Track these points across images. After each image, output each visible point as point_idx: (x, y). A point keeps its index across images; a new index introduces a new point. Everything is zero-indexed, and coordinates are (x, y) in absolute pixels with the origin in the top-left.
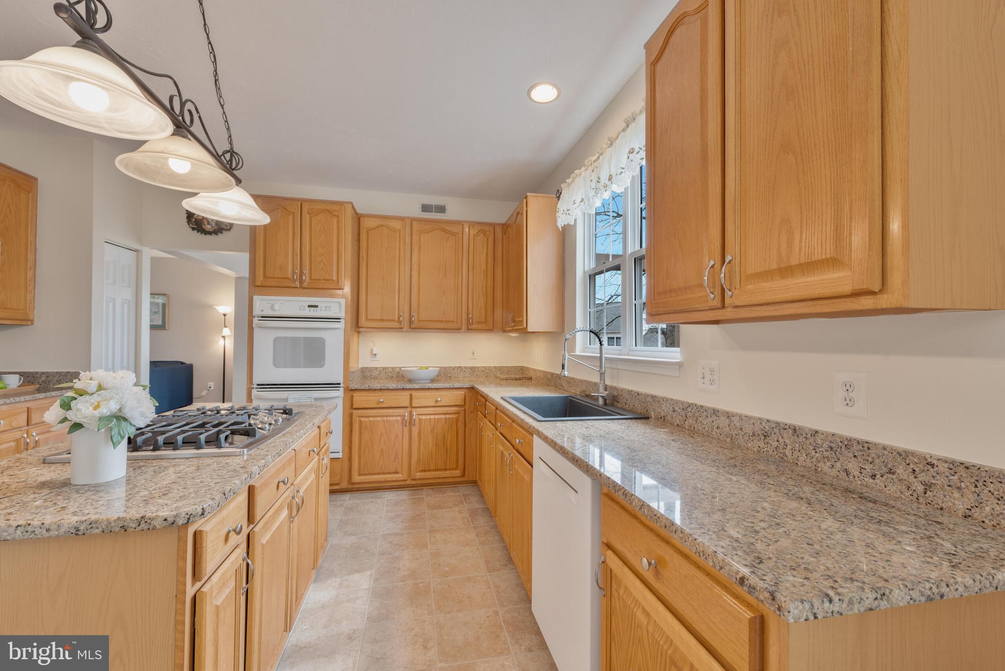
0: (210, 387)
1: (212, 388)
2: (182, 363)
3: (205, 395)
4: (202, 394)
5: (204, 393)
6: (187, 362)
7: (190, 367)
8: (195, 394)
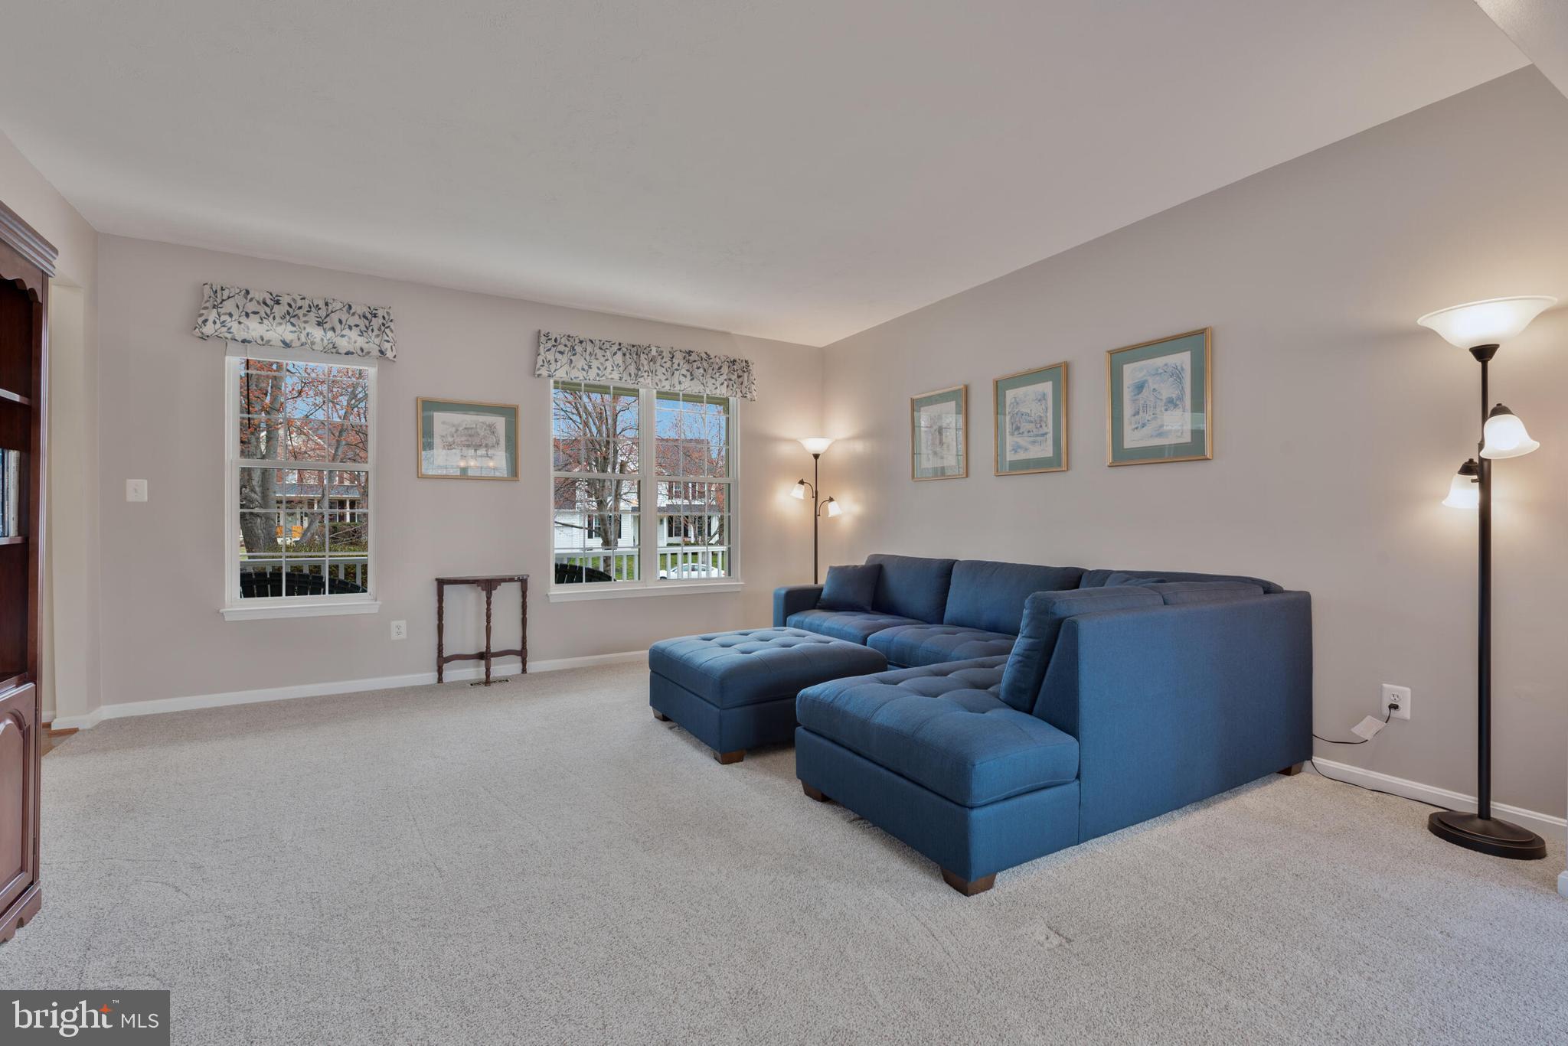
0: (1394, 707)
1: (1405, 712)
2: (1268, 588)
3: (1368, 736)
4: (1357, 730)
5: (1367, 728)
6: (1289, 582)
7: (1301, 605)
8: (1324, 720)
